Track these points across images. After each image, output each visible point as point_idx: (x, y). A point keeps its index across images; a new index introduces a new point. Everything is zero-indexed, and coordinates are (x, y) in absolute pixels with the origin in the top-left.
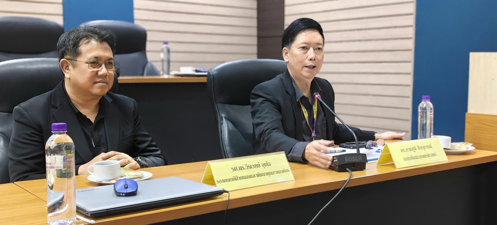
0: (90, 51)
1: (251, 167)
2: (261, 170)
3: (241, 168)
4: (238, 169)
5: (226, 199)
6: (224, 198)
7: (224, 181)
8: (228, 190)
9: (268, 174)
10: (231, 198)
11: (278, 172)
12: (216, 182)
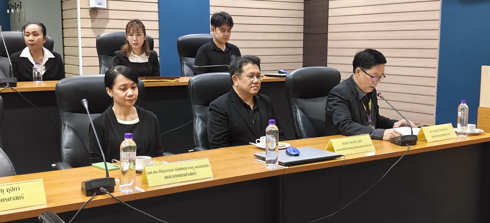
0: (248, 70)
1: (352, 143)
2: (357, 144)
3: (347, 143)
4: (345, 144)
5: (344, 159)
6: (342, 159)
7: (339, 150)
8: (343, 155)
9: (361, 147)
10: (346, 159)
11: (366, 146)
12: (335, 151)
